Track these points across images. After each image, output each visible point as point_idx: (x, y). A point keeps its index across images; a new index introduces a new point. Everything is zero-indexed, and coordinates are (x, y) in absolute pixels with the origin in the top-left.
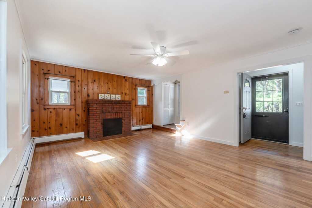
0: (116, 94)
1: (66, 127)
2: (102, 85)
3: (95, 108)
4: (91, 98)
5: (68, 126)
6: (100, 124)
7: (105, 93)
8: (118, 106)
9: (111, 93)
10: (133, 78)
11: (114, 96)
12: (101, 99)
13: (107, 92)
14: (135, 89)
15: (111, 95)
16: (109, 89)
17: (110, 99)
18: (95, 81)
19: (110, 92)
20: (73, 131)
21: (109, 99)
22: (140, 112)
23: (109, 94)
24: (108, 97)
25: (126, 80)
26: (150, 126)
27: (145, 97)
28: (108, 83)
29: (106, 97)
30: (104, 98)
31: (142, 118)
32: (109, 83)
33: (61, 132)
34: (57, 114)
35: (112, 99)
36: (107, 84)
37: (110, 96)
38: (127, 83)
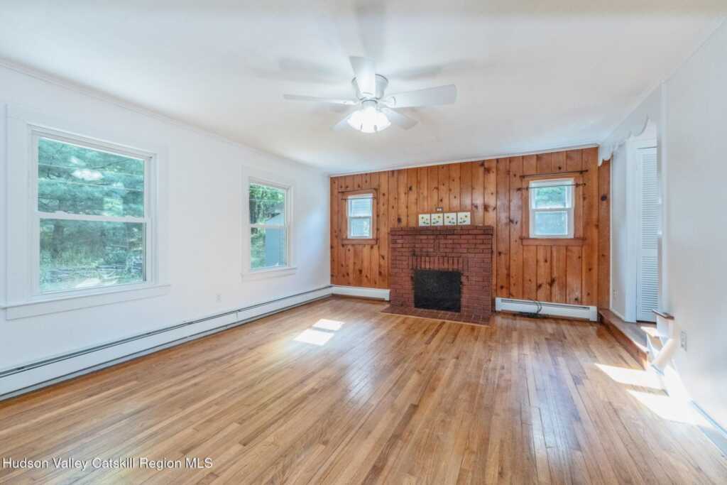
0: (457, 212)
1: (367, 276)
2: (425, 193)
3: (400, 246)
4: (404, 223)
5: (368, 275)
6: (409, 278)
7: (430, 212)
8: (451, 241)
9: (445, 210)
10: (511, 160)
11: (453, 215)
12: (423, 225)
13: (436, 209)
14: (519, 189)
15: (446, 215)
16: (441, 200)
17: (442, 224)
18: (411, 189)
19: (442, 208)
20: (374, 284)
21: (440, 223)
22: (541, 258)
23: (438, 212)
24: (438, 220)
25: (487, 170)
26: (591, 313)
27: (568, 210)
28: (437, 188)
29: (433, 221)
30: (429, 222)
31: (549, 280)
32: (441, 187)
33: (359, 283)
34: (356, 254)
35: (447, 223)
36: (435, 190)
37: (441, 219)
38: (492, 176)
